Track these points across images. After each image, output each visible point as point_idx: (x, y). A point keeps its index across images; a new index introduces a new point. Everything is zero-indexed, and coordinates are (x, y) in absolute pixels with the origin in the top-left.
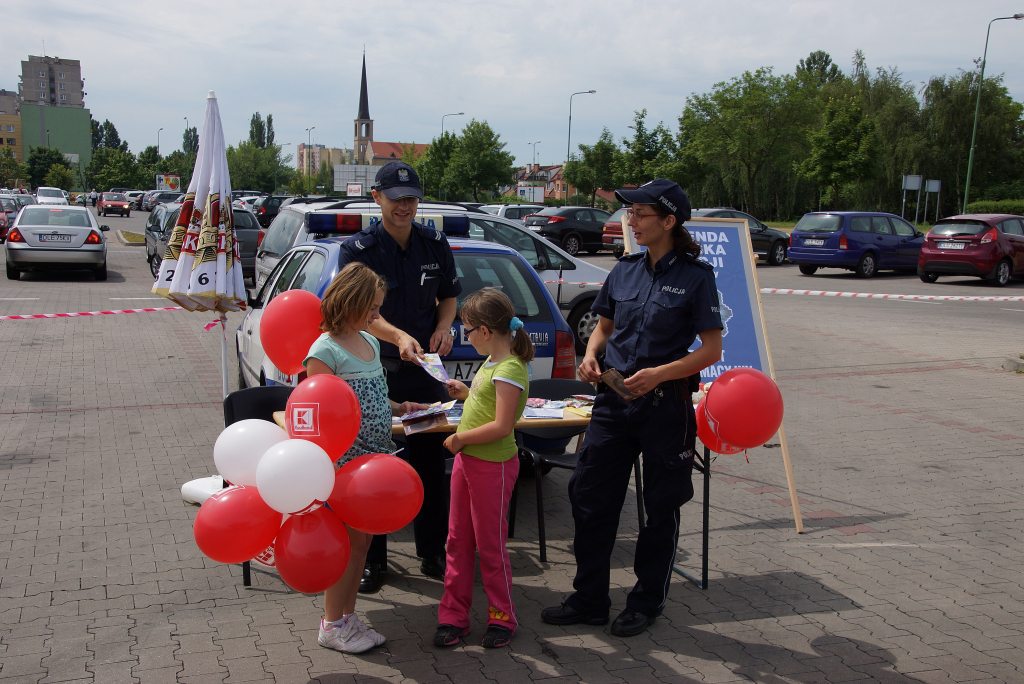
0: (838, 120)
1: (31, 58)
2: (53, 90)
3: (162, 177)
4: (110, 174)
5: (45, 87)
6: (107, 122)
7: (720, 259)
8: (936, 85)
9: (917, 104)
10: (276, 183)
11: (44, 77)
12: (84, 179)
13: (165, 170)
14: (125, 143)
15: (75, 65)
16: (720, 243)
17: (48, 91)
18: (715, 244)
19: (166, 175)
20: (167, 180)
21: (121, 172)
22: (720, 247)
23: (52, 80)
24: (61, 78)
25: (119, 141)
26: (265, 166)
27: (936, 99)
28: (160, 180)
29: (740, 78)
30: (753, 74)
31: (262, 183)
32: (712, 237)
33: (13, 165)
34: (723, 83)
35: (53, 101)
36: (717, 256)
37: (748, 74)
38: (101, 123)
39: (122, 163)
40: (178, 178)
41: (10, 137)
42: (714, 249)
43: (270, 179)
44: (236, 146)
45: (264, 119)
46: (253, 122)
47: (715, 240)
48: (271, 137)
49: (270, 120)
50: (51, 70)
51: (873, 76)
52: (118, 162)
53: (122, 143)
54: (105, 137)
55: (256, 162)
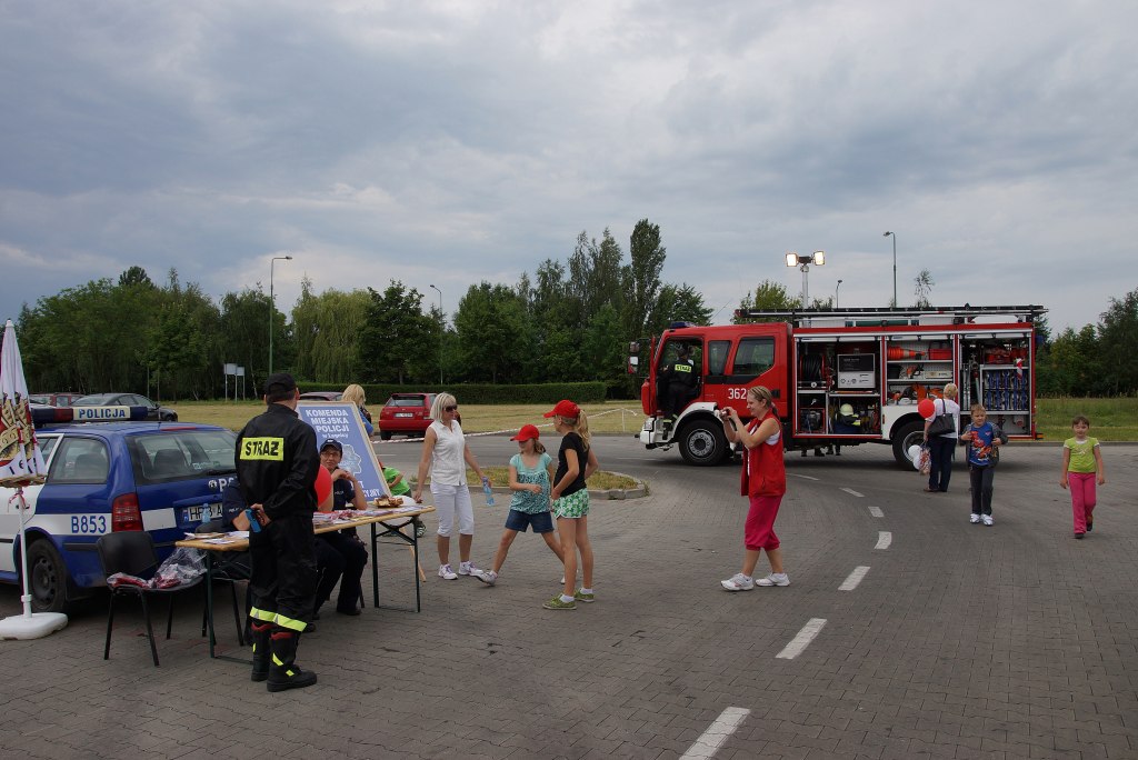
0: (169, 322)
8: (231, 298)
9: (218, 311)
27: (231, 308)
29: (86, 286)
30: (96, 283)
34: (69, 290)
37: (92, 283)
51: (183, 289)
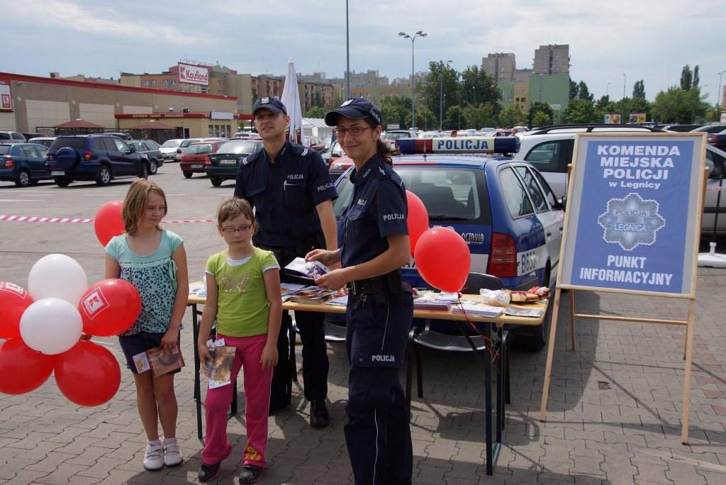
1: (541, 47)
2: (551, 66)
3: (609, 115)
4: (576, 116)
5: (546, 64)
6: (582, 82)
7: (666, 172)
10: (693, 115)
11: (547, 58)
12: (560, 119)
13: (611, 111)
14: (592, 95)
15: (566, 47)
16: (670, 157)
17: (548, 66)
18: (664, 158)
19: (611, 114)
20: (612, 117)
21: (583, 113)
22: (669, 160)
23: (551, 59)
24: (557, 57)
25: (588, 94)
26: (686, 103)
28: (608, 118)
31: (683, 116)
32: (663, 151)
33: (520, 114)
35: (550, 72)
36: (663, 169)
38: (578, 83)
39: (583, 108)
40: (620, 116)
41: (524, 97)
42: (662, 162)
43: (689, 112)
44: (666, 91)
45: (692, 69)
46: (684, 72)
47: (665, 153)
48: (696, 82)
49: (697, 69)
50: (551, 53)
52: (582, 107)
53: (590, 95)
54: (579, 91)
55: (680, 100)
